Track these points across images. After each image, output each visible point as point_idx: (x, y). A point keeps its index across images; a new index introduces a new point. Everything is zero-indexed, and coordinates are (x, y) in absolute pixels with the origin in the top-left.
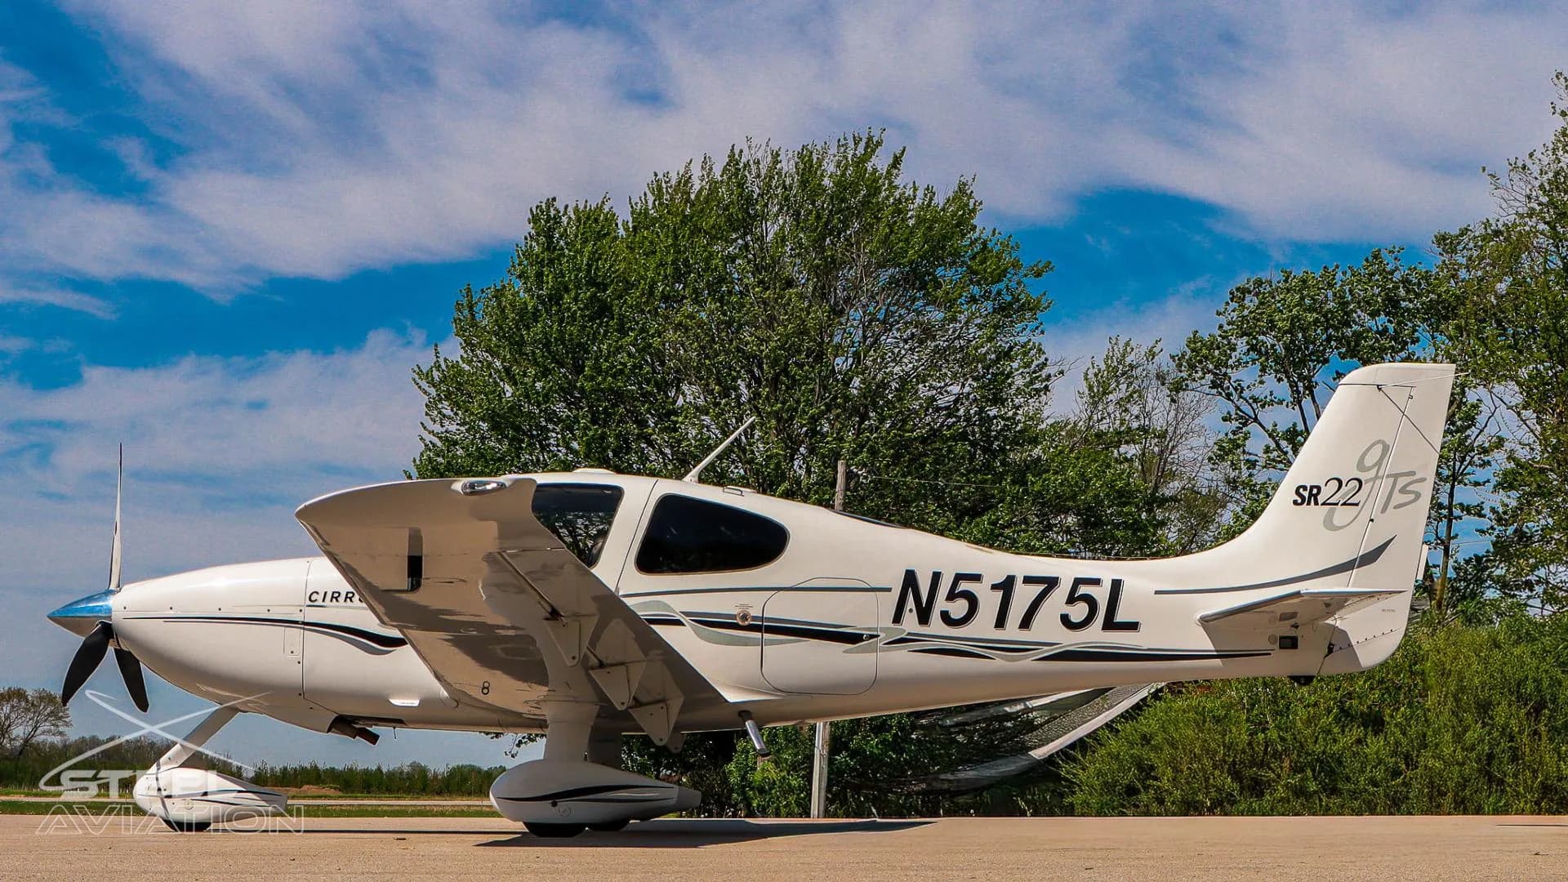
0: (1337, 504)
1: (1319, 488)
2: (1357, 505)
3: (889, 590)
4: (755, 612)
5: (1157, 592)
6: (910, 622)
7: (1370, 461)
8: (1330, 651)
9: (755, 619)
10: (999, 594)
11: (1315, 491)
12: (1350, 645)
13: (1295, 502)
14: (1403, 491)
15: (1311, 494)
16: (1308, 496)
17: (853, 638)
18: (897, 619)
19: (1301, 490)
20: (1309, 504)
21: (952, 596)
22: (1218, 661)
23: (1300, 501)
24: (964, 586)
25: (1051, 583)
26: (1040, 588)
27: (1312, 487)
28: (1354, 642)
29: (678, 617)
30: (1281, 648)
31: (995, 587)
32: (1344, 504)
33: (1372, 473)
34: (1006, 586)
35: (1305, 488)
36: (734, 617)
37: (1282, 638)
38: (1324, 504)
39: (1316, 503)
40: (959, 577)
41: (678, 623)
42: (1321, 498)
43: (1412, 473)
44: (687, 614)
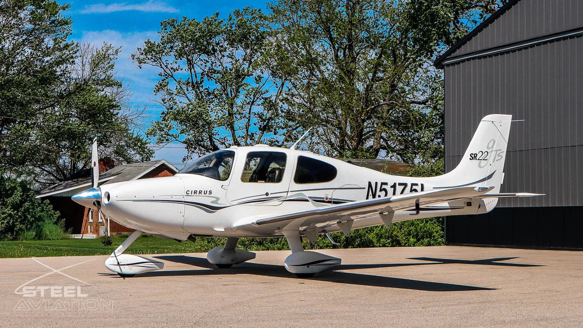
0: (481, 160)
1: (477, 154)
2: (487, 160)
3: (364, 188)
4: (329, 197)
5: (434, 188)
6: (371, 199)
7: (490, 146)
8: (479, 207)
9: (330, 199)
10: (393, 189)
11: (476, 155)
12: (484, 205)
13: (470, 159)
14: (498, 155)
15: (474, 156)
16: (473, 157)
18: (367, 198)
19: (472, 155)
20: (474, 159)
21: (381, 190)
22: (450, 210)
23: (471, 158)
24: (384, 187)
25: (405, 185)
26: (403, 187)
27: (475, 154)
28: (485, 204)
29: (307, 199)
30: (467, 206)
31: (391, 187)
32: (483, 160)
33: (491, 150)
34: (394, 186)
35: (473, 154)
36: (323, 198)
37: (467, 203)
38: (478, 160)
39: (476, 159)
40: (383, 184)
41: (307, 201)
42: (477, 158)
43: (500, 150)
44: (310, 197)
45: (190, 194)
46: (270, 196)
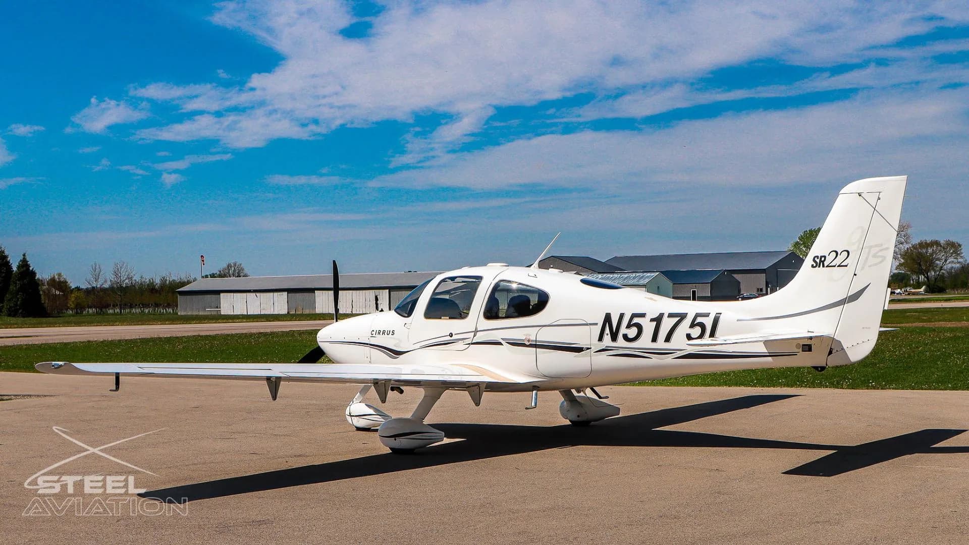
0: (835, 266)
1: (825, 257)
2: (846, 266)
3: (596, 324)
4: (532, 338)
5: (738, 320)
6: (607, 340)
7: (853, 239)
8: (830, 353)
9: (532, 341)
10: (654, 324)
11: (823, 259)
12: (843, 349)
13: (813, 266)
14: (875, 256)
15: (821, 261)
16: (820, 262)
17: (579, 350)
18: (601, 338)
19: (816, 259)
20: (819, 267)
21: (629, 326)
22: (770, 359)
23: (815, 265)
24: (636, 320)
25: (682, 317)
26: (677, 319)
27: (821, 257)
28: (845, 347)
29: (500, 341)
30: (803, 351)
31: (652, 320)
32: (839, 266)
33: (856, 247)
34: (658, 320)
35: (818, 257)
36: (523, 340)
37: (804, 345)
38: (827, 267)
39: (823, 266)
40: (634, 316)
41: (500, 344)
42: (826, 263)
43: (880, 245)
44: (502, 339)
45: (374, 335)
46: (454, 337)
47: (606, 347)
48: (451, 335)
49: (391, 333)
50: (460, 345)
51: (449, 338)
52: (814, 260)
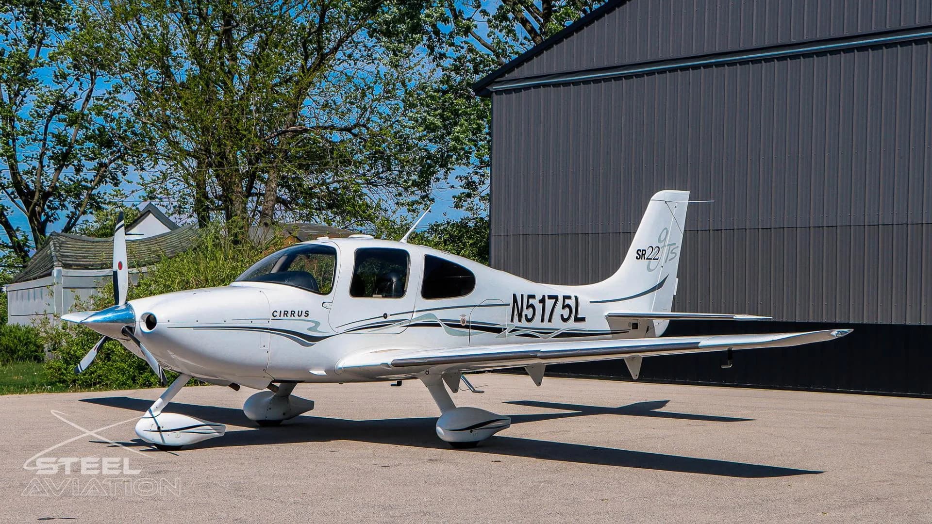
0: (651, 259)
1: (645, 251)
2: (657, 259)
3: (509, 305)
4: (467, 319)
5: (591, 302)
6: (516, 322)
7: (662, 238)
8: (648, 330)
9: (468, 322)
10: (542, 304)
11: (644, 252)
12: (654, 327)
14: (672, 253)
15: (642, 254)
16: (641, 254)
17: (499, 330)
18: (512, 320)
19: (639, 252)
20: (642, 259)
21: (528, 307)
22: (611, 335)
23: (638, 257)
24: (531, 301)
25: (556, 298)
26: (553, 301)
27: (643, 250)
29: (439, 322)
30: (633, 329)
31: (540, 302)
32: (654, 259)
33: (662, 244)
34: (542, 301)
35: (640, 250)
36: (459, 321)
37: (633, 324)
38: (647, 259)
39: (644, 258)
40: (530, 297)
41: (438, 325)
42: (646, 256)
43: (675, 244)
44: (442, 320)
45: (278, 317)
46: (389, 318)
47: (516, 327)
48: (385, 316)
49: (304, 314)
50: (397, 328)
51: (383, 319)
52: (637, 253)
